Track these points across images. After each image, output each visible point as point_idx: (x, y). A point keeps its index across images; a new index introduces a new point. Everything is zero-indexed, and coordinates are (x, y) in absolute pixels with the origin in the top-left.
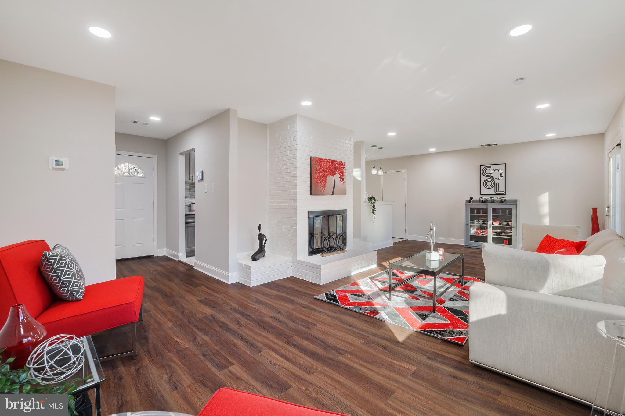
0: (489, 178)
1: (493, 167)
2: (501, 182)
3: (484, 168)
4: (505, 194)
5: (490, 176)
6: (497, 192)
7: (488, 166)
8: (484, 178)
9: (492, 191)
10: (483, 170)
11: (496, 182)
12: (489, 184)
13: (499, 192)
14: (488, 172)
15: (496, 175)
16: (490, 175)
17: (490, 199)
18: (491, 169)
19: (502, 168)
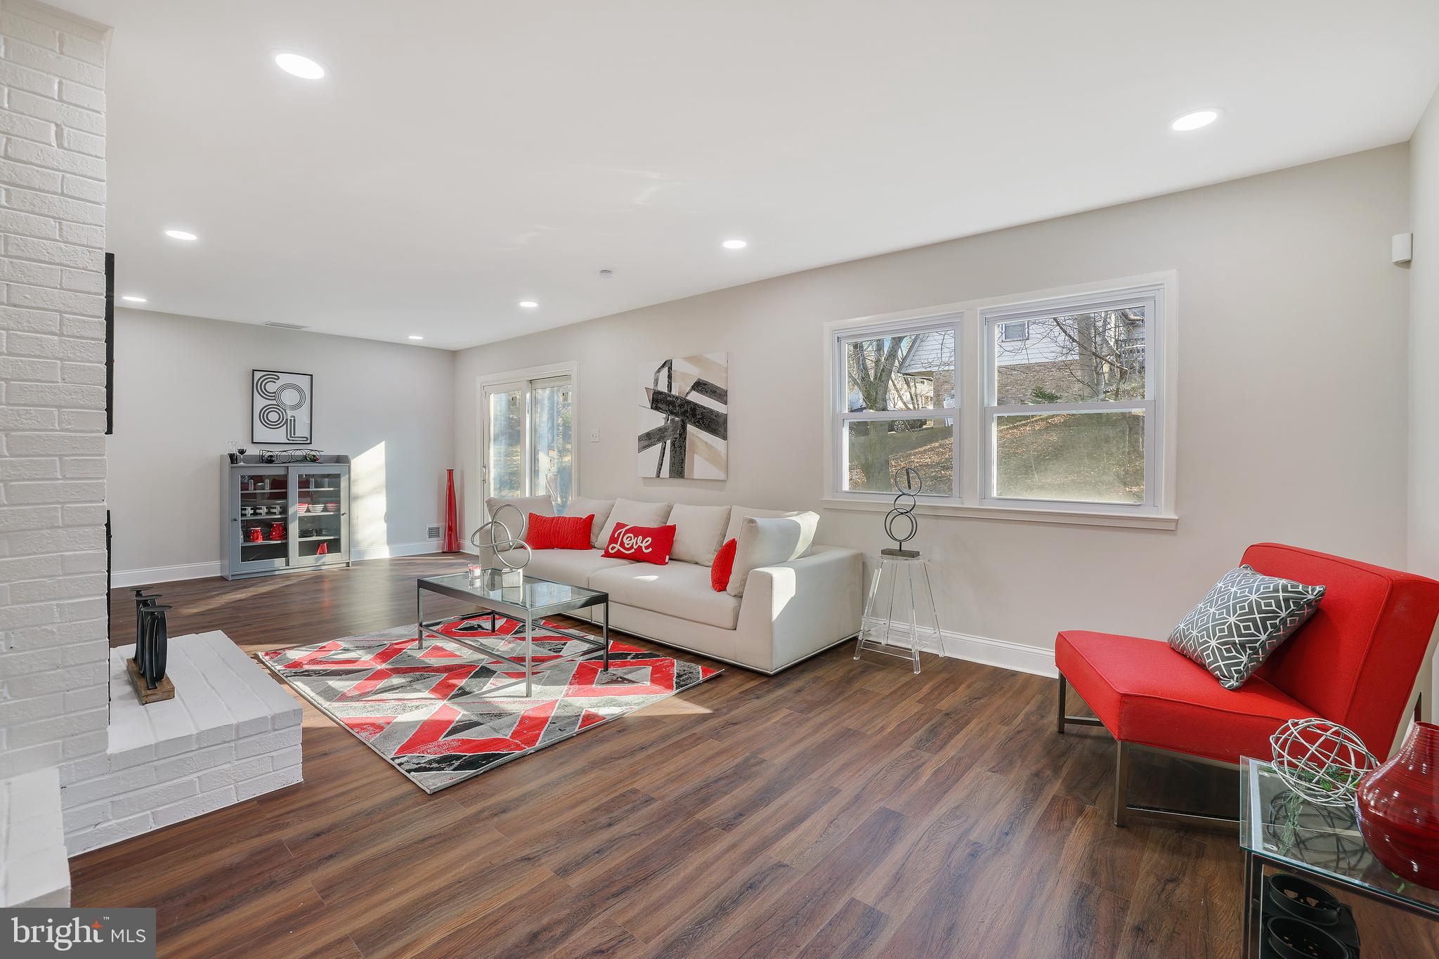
0: (274, 402)
1: (285, 379)
2: (302, 416)
3: (261, 378)
4: (311, 443)
5: (275, 399)
6: (291, 437)
7: (273, 374)
8: (260, 403)
9: (280, 435)
10: (258, 381)
11: (290, 413)
12: (273, 417)
13: (295, 437)
14: (271, 387)
15: (289, 397)
16: (275, 395)
17: (285, 453)
18: (279, 383)
19: (303, 382)
